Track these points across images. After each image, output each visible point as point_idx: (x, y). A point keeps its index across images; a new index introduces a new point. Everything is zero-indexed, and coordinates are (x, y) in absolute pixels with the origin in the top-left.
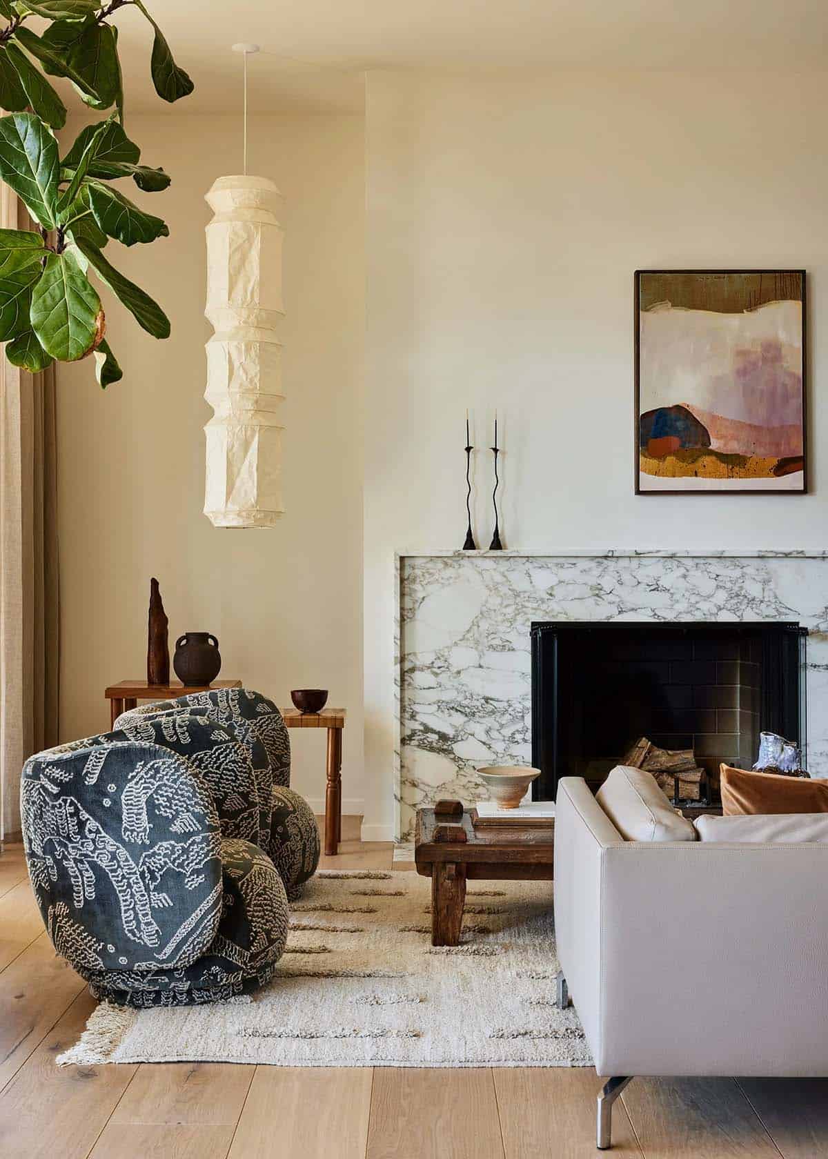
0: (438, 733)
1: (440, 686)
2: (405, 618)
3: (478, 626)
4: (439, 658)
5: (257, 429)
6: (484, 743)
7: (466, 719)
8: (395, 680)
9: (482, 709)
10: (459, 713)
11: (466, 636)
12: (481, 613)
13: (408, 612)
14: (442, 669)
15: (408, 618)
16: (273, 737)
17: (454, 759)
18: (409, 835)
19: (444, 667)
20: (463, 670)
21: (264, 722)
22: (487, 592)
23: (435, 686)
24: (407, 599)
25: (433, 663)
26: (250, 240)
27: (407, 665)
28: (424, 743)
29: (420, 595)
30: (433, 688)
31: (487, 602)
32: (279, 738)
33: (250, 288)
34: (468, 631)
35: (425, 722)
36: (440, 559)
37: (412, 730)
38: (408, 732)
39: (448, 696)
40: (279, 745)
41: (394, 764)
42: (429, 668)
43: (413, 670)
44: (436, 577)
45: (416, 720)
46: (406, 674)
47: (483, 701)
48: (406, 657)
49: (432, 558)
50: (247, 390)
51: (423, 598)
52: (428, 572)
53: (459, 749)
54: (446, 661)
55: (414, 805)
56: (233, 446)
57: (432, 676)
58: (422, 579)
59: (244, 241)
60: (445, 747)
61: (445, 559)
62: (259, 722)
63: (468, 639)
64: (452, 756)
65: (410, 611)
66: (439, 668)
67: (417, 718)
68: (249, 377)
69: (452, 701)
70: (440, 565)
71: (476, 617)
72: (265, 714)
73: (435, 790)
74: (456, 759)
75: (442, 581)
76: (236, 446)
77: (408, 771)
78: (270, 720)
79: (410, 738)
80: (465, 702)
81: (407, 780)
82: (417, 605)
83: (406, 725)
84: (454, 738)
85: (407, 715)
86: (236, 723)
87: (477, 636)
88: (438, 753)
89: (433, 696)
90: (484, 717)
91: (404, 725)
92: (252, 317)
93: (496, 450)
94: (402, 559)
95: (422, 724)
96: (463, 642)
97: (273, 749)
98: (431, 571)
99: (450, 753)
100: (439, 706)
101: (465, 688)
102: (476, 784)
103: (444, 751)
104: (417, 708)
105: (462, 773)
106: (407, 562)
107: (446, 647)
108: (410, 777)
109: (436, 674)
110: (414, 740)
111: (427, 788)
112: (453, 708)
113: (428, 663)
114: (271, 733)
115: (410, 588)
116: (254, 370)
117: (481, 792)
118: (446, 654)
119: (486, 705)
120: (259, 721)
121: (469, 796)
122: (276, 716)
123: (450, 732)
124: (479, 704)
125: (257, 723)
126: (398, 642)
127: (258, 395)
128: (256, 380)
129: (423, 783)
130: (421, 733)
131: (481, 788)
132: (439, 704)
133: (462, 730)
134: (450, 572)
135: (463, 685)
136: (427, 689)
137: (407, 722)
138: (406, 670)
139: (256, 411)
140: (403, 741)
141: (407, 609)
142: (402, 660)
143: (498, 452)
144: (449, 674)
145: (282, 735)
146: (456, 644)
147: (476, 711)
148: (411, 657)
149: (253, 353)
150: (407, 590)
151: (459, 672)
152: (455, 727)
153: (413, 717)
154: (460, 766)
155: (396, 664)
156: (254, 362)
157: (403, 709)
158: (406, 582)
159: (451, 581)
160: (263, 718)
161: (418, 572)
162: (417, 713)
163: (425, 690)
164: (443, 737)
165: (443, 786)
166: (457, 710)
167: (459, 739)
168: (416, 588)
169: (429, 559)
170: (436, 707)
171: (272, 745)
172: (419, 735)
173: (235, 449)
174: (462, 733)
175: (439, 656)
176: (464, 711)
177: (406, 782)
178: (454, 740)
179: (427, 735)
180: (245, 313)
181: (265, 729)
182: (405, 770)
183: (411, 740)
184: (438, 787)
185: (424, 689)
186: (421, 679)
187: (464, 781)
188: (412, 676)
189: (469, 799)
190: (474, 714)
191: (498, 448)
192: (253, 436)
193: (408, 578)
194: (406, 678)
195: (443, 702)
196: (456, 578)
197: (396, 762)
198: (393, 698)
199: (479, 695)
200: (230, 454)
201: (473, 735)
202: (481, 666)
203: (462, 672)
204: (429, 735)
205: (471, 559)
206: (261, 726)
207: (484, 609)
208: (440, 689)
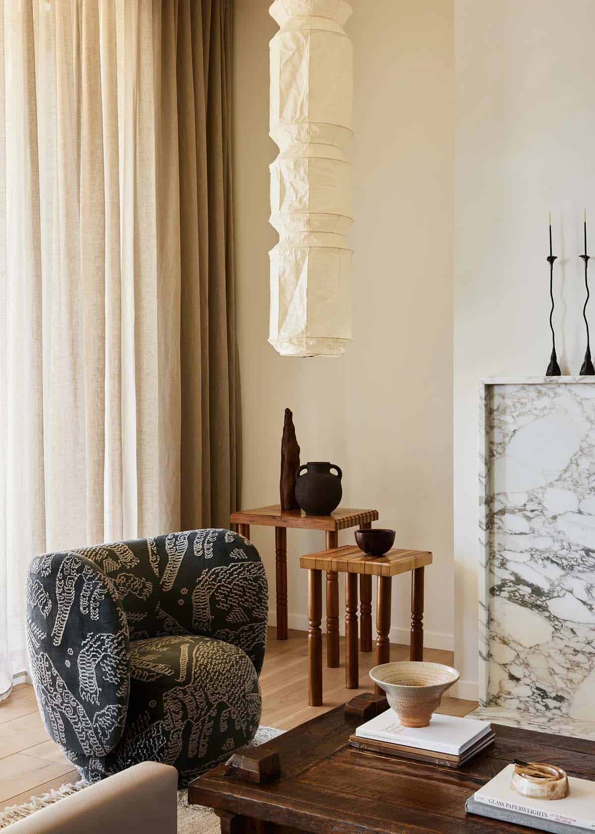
0: (531, 586)
1: (534, 532)
2: (495, 453)
3: (577, 465)
4: (532, 500)
5: (307, 250)
6: (584, 603)
7: (563, 572)
8: (480, 522)
9: (581, 562)
10: (555, 565)
11: (563, 476)
12: (581, 450)
13: (498, 447)
14: (535, 512)
15: (498, 453)
16: (242, 587)
17: (549, 618)
18: (499, 697)
19: (538, 510)
20: (559, 515)
21: (236, 570)
22: (588, 425)
23: (528, 532)
24: (496, 431)
25: (525, 505)
26: (299, 50)
27: (497, 507)
28: (515, 596)
29: (511, 428)
30: (526, 534)
31: (587, 436)
32: (250, 589)
33: (299, 103)
34: (566, 471)
35: (516, 571)
36: (533, 387)
37: (502, 580)
38: (498, 582)
39: (543, 544)
40: (250, 597)
41: (480, 617)
42: (520, 510)
43: (503, 512)
44: (529, 406)
45: (506, 569)
46: (495, 516)
47: (583, 553)
48: (496, 497)
49: (524, 386)
50: (297, 211)
51: (515, 431)
52: (519, 402)
53: (555, 606)
54: (540, 504)
55: (505, 665)
56: (284, 272)
57: (524, 520)
58: (513, 410)
59: (294, 54)
60: (539, 603)
61: (539, 387)
62: (229, 570)
63: (565, 480)
64: (547, 614)
65: (499, 446)
66: (532, 511)
67: (508, 566)
68: (299, 196)
69: (547, 550)
70: (533, 393)
71: (575, 455)
72: (238, 560)
73: (527, 650)
74: (552, 618)
75: (536, 412)
76: (288, 270)
77: (499, 625)
78: (242, 568)
79: (500, 588)
80: (564, 553)
81: (496, 636)
82: (507, 440)
83: (496, 573)
84: (548, 593)
85: (497, 563)
86: (85, 576)
87: (576, 476)
88: (531, 609)
89: (524, 543)
90: (584, 572)
91: (493, 573)
92: (303, 133)
93: (586, 258)
94: (489, 388)
95: (513, 574)
96: (560, 482)
97: (242, 601)
98: (522, 400)
99: (544, 610)
100: (532, 555)
101: (561, 536)
102: (575, 650)
103: (538, 607)
104: (507, 555)
105: (558, 635)
106: (496, 390)
107: (541, 488)
108: (501, 633)
109: (529, 519)
110: (504, 591)
111: (519, 648)
112: (548, 558)
113: (520, 504)
114: (241, 582)
115: (499, 420)
116: (304, 188)
117: (580, 661)
118: (540, 496)
119: (587, 558)
120: (231, 568)
121: (566, 663)
122: (251, 564)
123: (545, 587)
124: (578, 556)
125: (228, 570)
126: (484, 480)
127: (308, 215)
128: (306, 199)
129: (514, 641)
130: (511, 584)
131: (580, 655)
132: (533, 553)
133: (559, 585)
134: (545, 401)
135: (559, 532)
136: (518, 534)
137: (496, 570)
138: (496, 511)
139: (310, 232)
140: (492, 591)
141: (496, 444)
142: (489, 501)
143: (589, 260)
144: (543, 518)
145: (255, 586)
146: (551, 485)
147: (575, 563)
148: (501, 498)
149: (302, 172)
150: (496, 422)
151: (555, 518)
152: (550, 580)
153: (503, 565)
154: (556, 627)
155: (480, 505)
156: (303, 180)
157: (491, 556)
158: (495, 413)
159: (546, 412)
160: (235, 566)
161: (509, 402)
162: (507, 560)
163: (517, 536)
164: (537, 591)
165: (536, 648)
166: (552, 562)
167: (555, 594)
168: (506, 420)
169: (520, 387)
170: (527, 556)
171: (241, 597)
172: (510, 586)
173: (286, 275)
174: (558, 588)
175: (532, 497)
176: (560, 563)
177: (496, 638)
178: (549, 595)
179: (519, 586)
180: (294, 129)
181: (235, 578)
182: (494, 624)
183: (500, 590)
184: (530, 648)
185: (515, 534)
186: (511, 522)
187: (561, 645)
188: (501, 518)
189: (566, 666)
190: (572, 568)
191: (587, 255)
192: (303, 259)
193: (498, 408)
194: (496, 520)
195: (537, 550)
196: (551, 409)
197: (483, 615)
198: (478, 543)
199: (578, 545)
200: (282, 279)
201: (571, 592)
202: (580, 512)
203: (558, 517)
204: (521, 587)
205: (568, 387)
206: (231, 574)
207: (584, 445)
208: (532, 535)
